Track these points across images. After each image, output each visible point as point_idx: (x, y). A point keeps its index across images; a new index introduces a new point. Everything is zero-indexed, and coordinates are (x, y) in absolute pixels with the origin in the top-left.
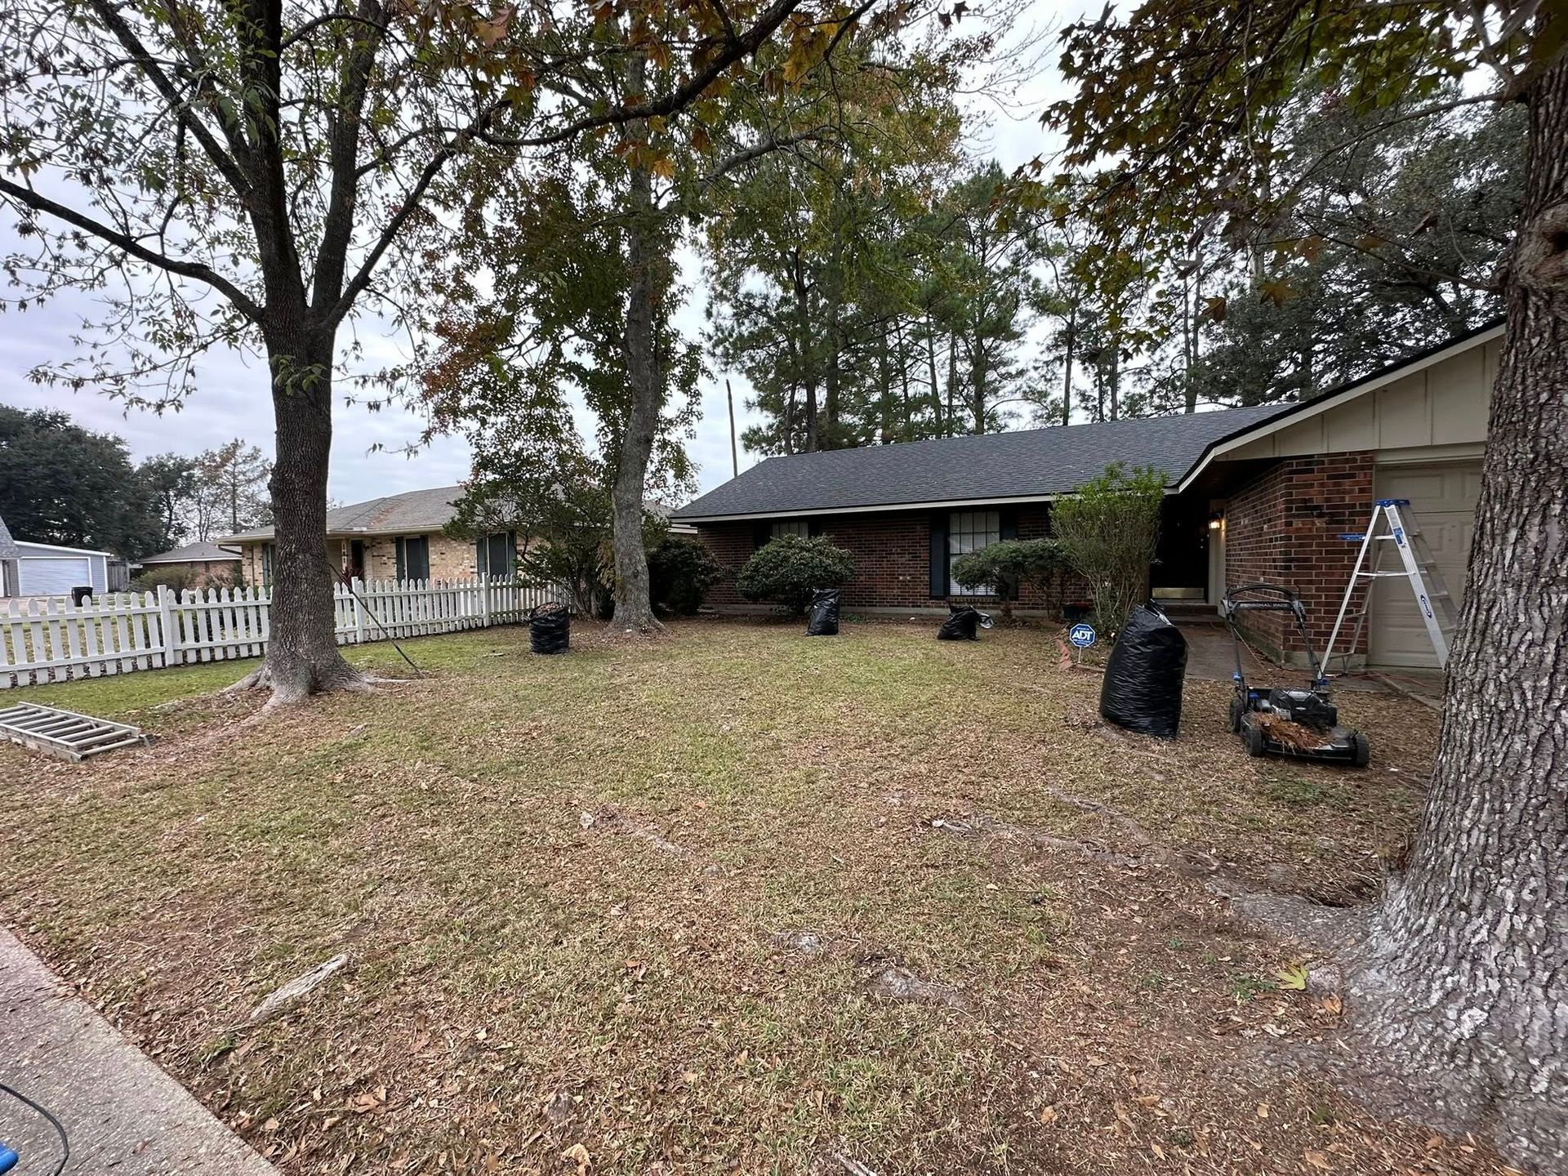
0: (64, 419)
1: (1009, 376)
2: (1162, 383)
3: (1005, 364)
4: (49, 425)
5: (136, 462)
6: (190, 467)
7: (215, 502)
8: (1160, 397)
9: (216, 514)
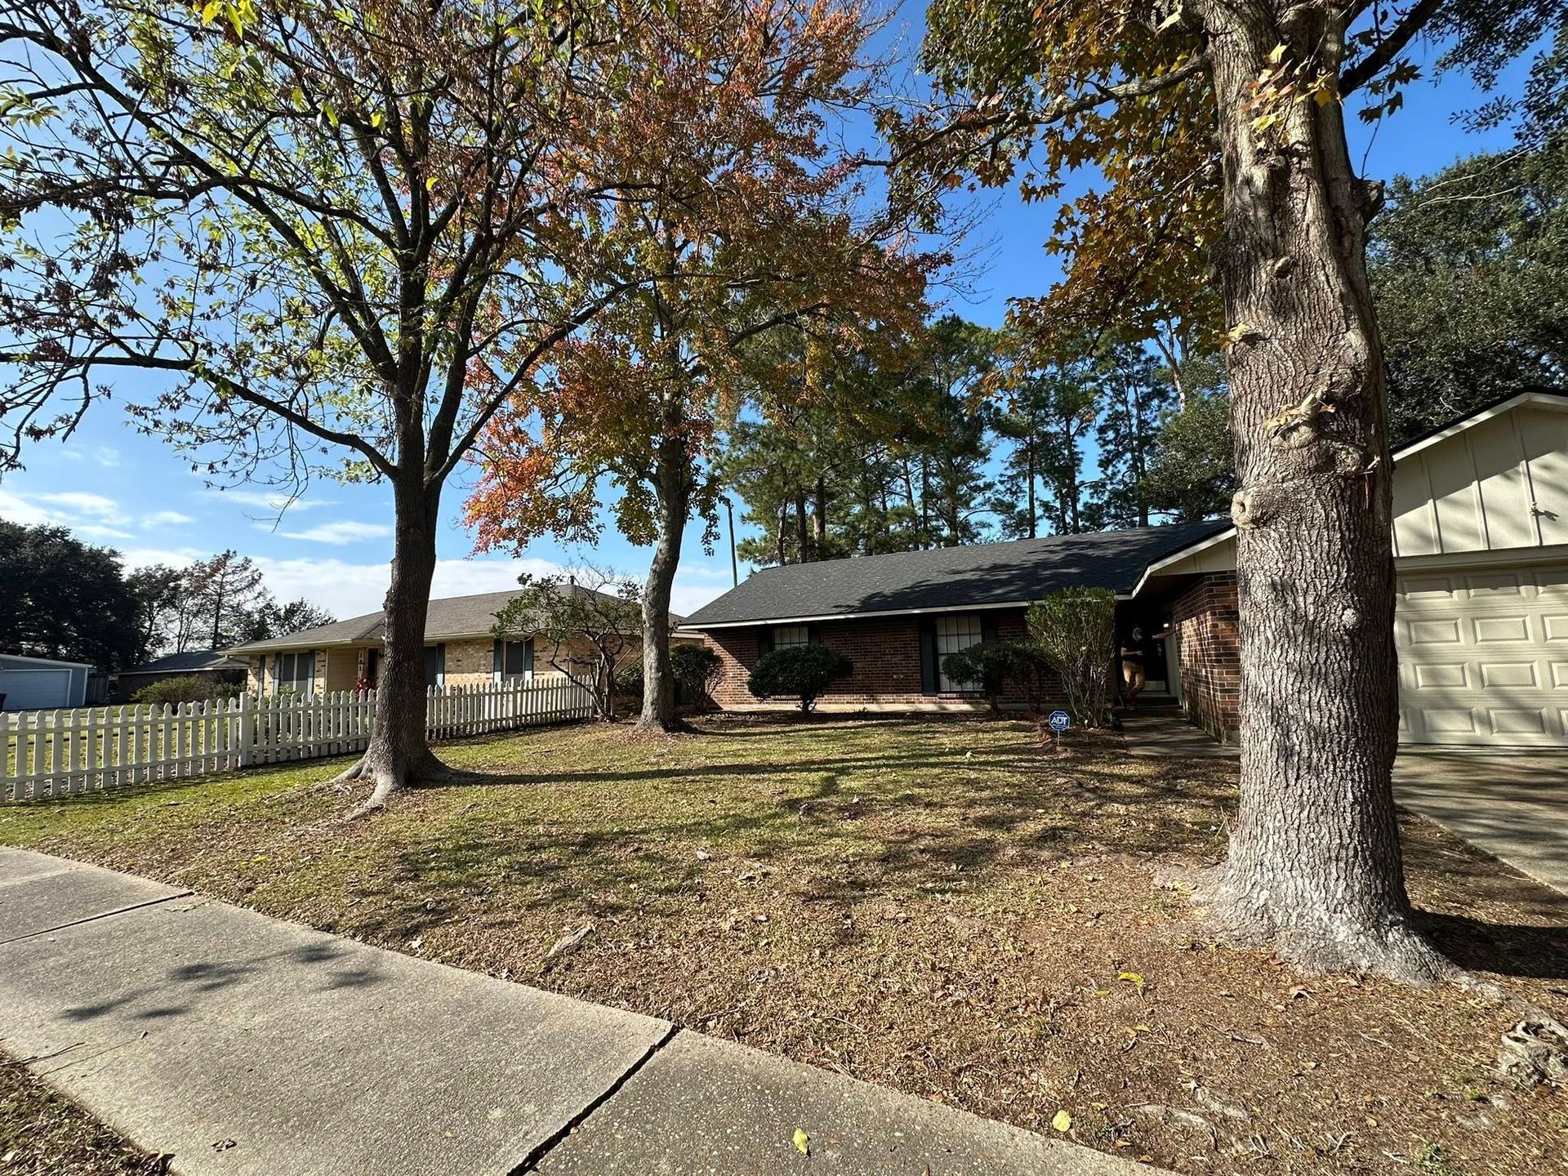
0: (64, 533)
1: (977, 489)
2: (1116, 494)
3: (973, 479)
4: (48, 538)
5: (126, 575)
6: (178, 578)
7: (198, 612)
8: (1116, 507)
9: (198, 625)
